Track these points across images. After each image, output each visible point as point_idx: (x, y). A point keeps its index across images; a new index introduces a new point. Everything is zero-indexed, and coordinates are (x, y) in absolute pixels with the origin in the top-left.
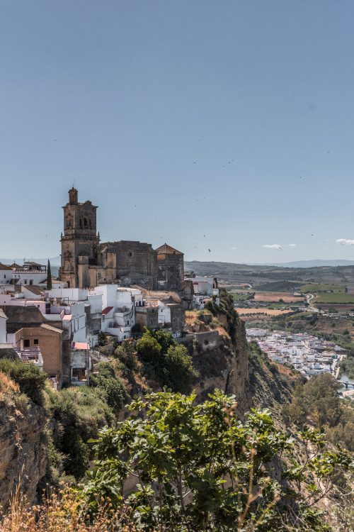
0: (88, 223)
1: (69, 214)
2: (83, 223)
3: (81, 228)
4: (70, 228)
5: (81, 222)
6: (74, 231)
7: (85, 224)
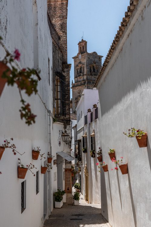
0: (96, 70)
1: (80, 63)
2: (92, 70)
3: (91, 75)
4: (82, 74)
5: (90, 69)
6: (85, 77)
7: (94, 71)
